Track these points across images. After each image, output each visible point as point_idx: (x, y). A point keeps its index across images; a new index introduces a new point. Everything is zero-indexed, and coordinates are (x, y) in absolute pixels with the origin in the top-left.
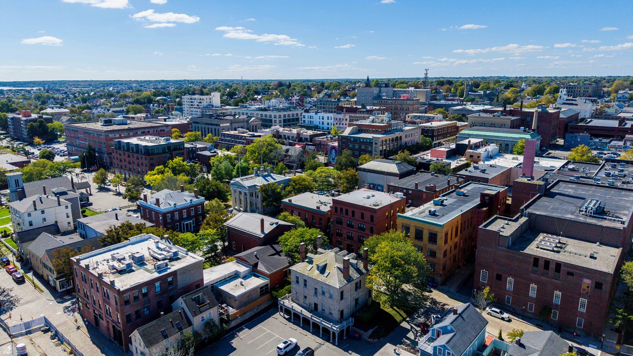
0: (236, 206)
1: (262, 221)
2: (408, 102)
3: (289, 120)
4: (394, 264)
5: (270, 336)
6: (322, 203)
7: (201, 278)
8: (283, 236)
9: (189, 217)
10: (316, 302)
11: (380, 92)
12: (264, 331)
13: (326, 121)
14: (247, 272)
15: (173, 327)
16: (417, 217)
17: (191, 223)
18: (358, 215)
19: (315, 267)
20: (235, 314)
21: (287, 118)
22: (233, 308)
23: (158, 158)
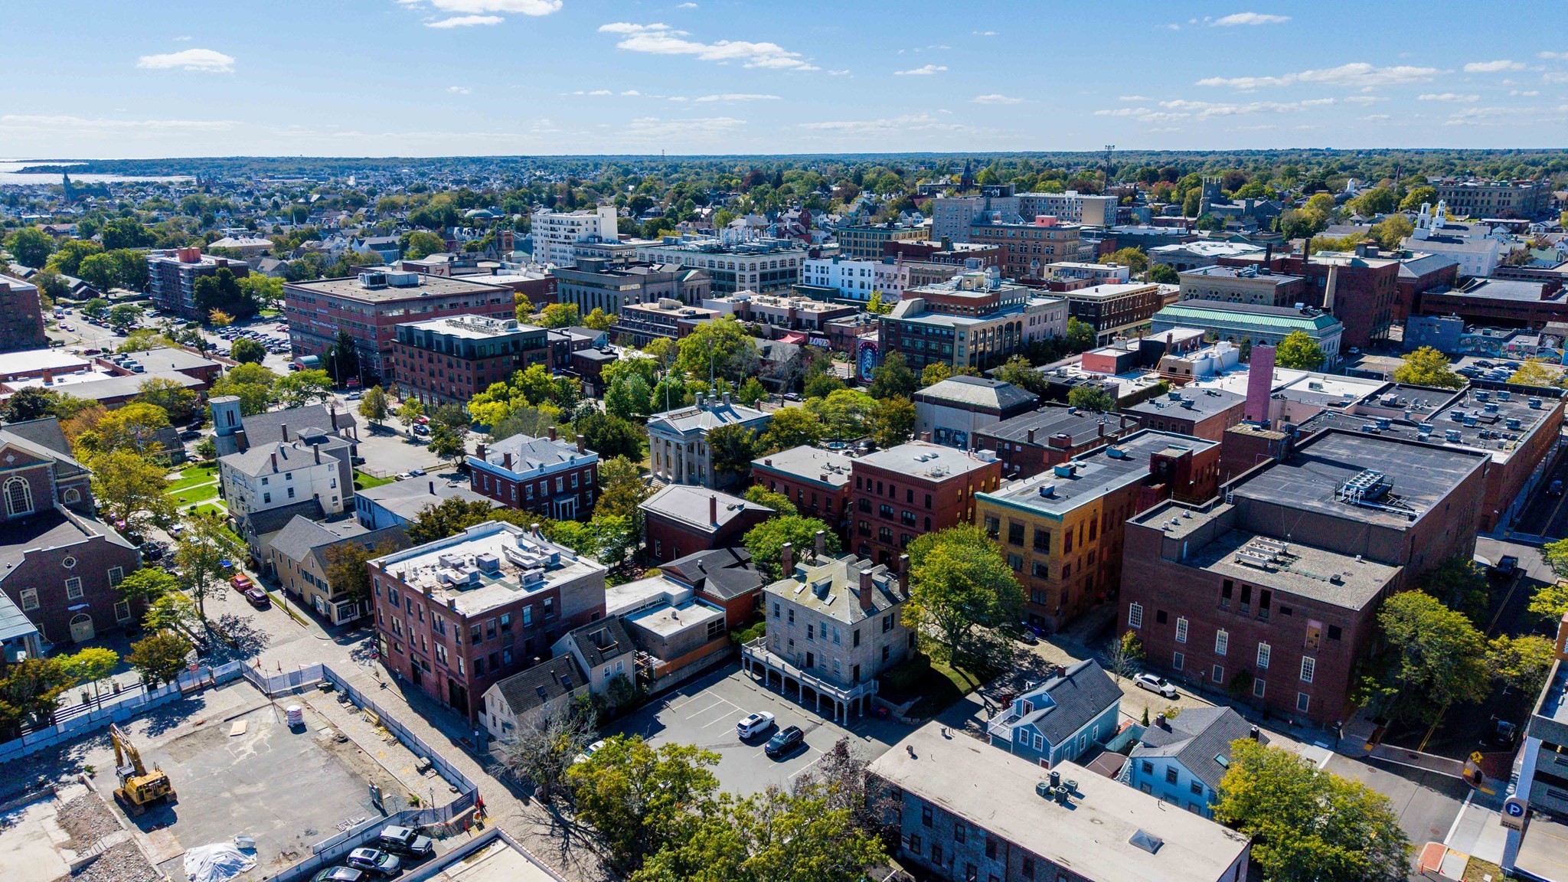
0: (659, 470)
1: (713, 501)
2: (1052, 233)
3: (774, 276)
4: (955, 584)
5: (725, 708)
6: (832, 469)
7: (601, 603)
8: (753, 532)
9: (568, 492)
10: (811, 651)
11: (988, 207)
12: (716, 700)
13: (857, 279)
14: (685, 596)
15: (557, 683)
16: (1016, 500)
17: (571, 503)
18: (901, 495)
19: (810, 587)
20: (663, 668)
21: (769, 269)
22: (659, 658)
23: (494, 365)
